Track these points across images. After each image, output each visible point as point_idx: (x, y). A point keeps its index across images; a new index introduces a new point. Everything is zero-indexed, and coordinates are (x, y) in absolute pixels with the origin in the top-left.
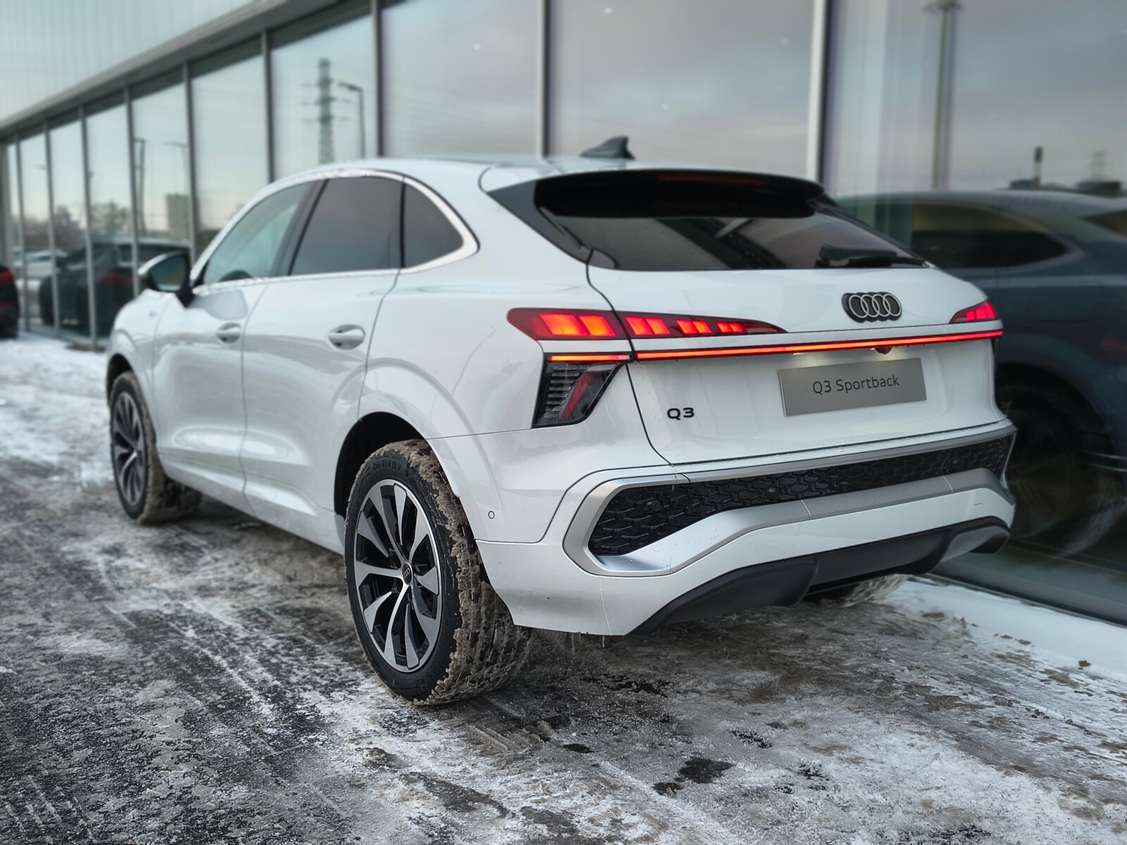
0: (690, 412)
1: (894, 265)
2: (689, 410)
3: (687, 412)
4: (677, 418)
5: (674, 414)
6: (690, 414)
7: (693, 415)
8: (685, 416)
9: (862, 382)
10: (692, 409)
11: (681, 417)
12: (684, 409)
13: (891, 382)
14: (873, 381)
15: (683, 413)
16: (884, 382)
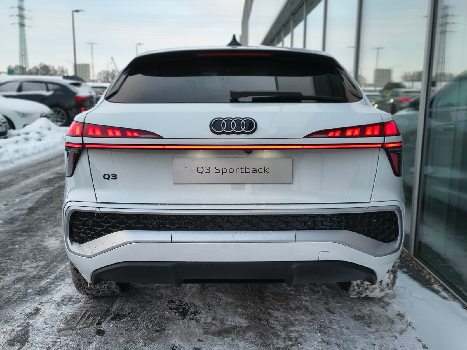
0: (115, 177)
1: (303, 101)
2: (115, 176)
3: (113, 177)
4: (108, 179)
5: (107, 177)
6: (115, 178)
7: (116, 178)
8: (112, 179)
9: (236, 169)
10: (116, 175)
11: (110, 179)
12: (112, 175)
13: (263, 170)
14: (246, 169)
15: (111, 177)
16: (256, 171)
